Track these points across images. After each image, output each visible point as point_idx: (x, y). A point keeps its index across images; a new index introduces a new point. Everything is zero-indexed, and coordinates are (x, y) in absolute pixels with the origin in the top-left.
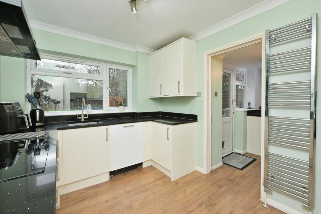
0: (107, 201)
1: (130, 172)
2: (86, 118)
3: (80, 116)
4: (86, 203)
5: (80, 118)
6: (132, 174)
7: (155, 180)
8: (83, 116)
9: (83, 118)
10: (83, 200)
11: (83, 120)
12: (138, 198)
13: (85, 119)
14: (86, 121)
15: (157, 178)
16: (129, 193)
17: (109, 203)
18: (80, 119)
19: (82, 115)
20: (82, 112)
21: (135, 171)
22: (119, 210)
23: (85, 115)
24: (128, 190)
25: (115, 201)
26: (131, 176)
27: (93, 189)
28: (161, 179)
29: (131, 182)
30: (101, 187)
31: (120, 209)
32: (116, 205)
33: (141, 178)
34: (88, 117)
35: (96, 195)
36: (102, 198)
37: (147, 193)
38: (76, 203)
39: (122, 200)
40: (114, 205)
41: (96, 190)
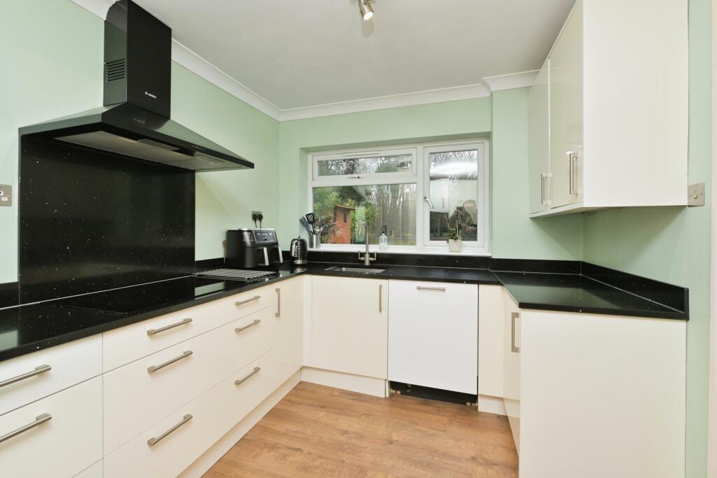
0: (346, 432)
1: (440, 404)
2: (372, 259)
3: (363, 255)
4: (321, 415)
5: (362, 258)
6: (439, 411)
7: (474, 459)
8: (367, 256)
9: (367, 260)
10: (323, 407)
11: (367, 263)
12: (392, 467)
13: (371, 262)
14: (373, 265)
15: (485, 456)
16: (390, 446)
17: (344, 439)
18: (363, 261)
19: (365, 253)
20: (367, 248)
21: (451, 407)
22: (343, 462)
23: (372, 255)
24: (395, 437)
25: (354, 441)
26: (433, 414)
27: (350, 399)
28: (495, 467)
29: (418, 427)
30: (365, 401)
31: (346, 461)
32: (347, 450)
33: (445, 431)
34: (375, 259)
35: (343, 410)
36: (345, 423)
37: (421, 471)
38: (312, 405)
39: (366, 448)
40: (346, 447)
41: (352, 402)
